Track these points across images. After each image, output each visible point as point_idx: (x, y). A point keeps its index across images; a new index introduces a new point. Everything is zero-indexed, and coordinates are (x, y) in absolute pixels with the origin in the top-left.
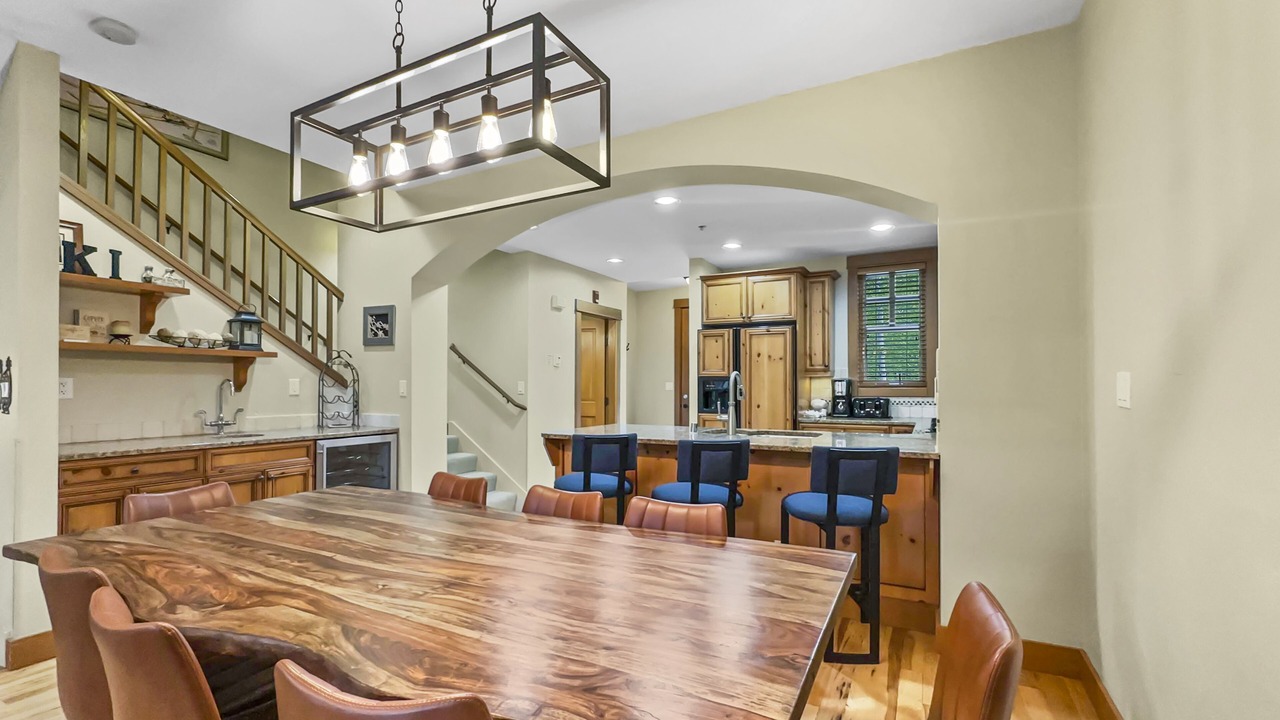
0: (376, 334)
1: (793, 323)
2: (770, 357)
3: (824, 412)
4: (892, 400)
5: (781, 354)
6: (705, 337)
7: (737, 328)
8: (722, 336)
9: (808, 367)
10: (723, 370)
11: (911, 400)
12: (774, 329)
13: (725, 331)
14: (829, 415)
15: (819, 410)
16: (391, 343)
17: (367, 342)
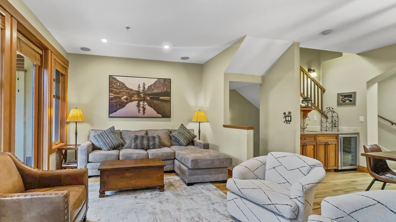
0: (345, 102)
16: (354, 104)
17: (339, 104)
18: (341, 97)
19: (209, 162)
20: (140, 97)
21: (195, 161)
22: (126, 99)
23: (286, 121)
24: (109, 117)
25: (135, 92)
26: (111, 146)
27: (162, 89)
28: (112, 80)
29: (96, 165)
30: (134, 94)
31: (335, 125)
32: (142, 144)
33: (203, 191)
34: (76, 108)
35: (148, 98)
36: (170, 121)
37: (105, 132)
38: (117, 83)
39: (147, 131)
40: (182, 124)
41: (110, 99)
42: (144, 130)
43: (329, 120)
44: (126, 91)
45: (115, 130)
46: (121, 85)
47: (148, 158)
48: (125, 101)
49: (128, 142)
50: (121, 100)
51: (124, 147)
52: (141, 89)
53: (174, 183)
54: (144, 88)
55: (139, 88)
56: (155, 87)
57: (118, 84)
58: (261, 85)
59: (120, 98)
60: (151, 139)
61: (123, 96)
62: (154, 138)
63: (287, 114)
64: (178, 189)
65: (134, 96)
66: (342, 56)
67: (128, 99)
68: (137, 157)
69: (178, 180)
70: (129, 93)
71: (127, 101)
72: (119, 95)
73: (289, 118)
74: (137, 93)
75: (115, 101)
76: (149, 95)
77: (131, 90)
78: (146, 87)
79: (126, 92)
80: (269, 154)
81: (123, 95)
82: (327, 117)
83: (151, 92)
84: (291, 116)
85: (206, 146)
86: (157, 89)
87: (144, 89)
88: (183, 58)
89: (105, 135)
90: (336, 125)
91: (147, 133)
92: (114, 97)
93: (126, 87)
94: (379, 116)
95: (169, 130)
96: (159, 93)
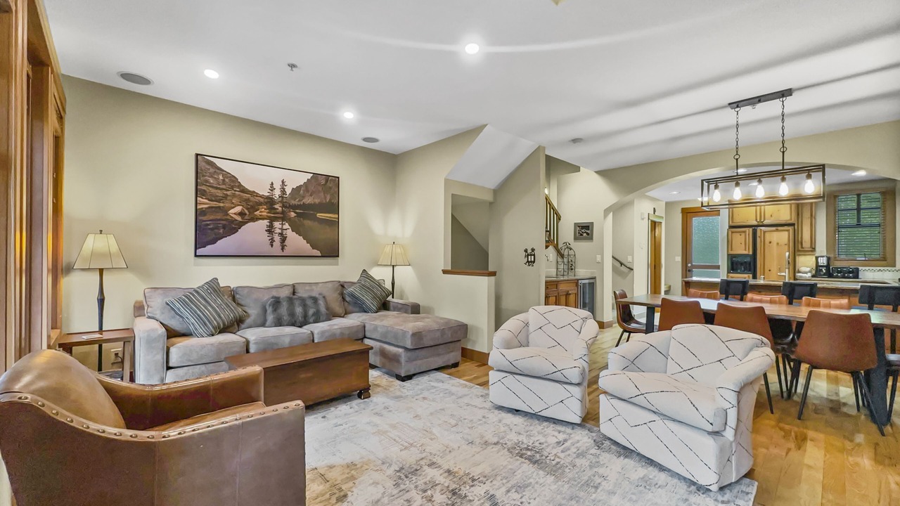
0: (582, 235)
1: (793, 225)
2: (778, 244)
3: (809, 275)
4: (860, 268)
5: (786, 241)
6: (732, 232)
7: (754, 228)
8: (745, 232)
9: (800, 249)
10: (745, 250)
11: (874, 268)
12: (780, 228)
13: (747, 229)
14: (813, 276)
15: (806, 273)
16: (592, 239)
17: (576, 239)
18: (578, 228)
19: (438, 334)
20: (273, 211)
21: (417, 335)
22: (241, 214)
23: (528, 261)
24: (196, 256)
25: (262, 200)
26: (218, 323)
27: (323, 196)
28: (204, 167)
29: (190, 371)
30: (261, 204)
31: (571, 267)
32: (292, 314)
33: (433, 384)
34: (101, 231)
35: (293, 214)
36: (337, 264)
37: (197, 292)
38: (218, 174)
39: (293, 286)
40: (364, 270)
41: (199, 213)
42: (288, 285)
43: (566, 260)
44: (239, 195)
45: (221, 286)
46: (227, 180)
47: (313, 341)
48: (239, 219)
49: (254, 312)
50: (228, 215)
51: (243, 326)
52: (277, 193)
53: (376, 381)
54: (283, 191)
55: (272, 191)
56: (308, 191)
57: (221, 177)
58: (491, 203)
59: (225, 211)
60: (309, 302)
61: (233, 205)
62: (315, 300)
63: (529, 251)
64: (391, 389)
65: (261, 207)
66: (579, 171)
67: (246, 214)
68: (290, 342)
69: (379, 376)
70: (247, 200)
71: (242, 219)
72: (223, 203)
73: (533, 257)
74: (266, 203)
75: (212, 217)
76: (294, 207)
77: (253, 193)
78: (288, 191)
79: (240, 197)
80: (531, 310)
81: (233, 203)
82: (562, 256)
83: (299, 201)
84: (534, 255)
85: (415, 309)
86: (311, 195)
87: (284, 194)
88: (366, 140)
89: (198, 300)
90: (573, 267)
91: (294, 290)
92: (209, 207)
93: (240, 185)
94: (613, 257)
95: (340, 282)
96: (315, 204)
